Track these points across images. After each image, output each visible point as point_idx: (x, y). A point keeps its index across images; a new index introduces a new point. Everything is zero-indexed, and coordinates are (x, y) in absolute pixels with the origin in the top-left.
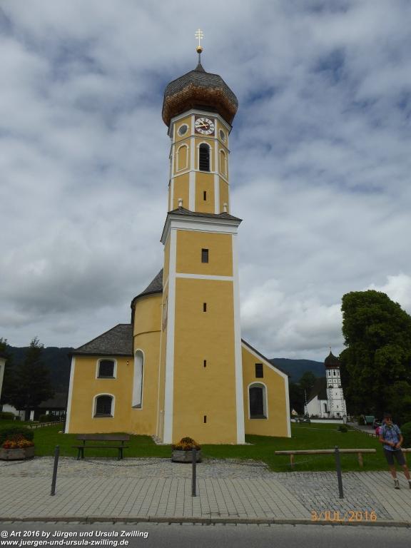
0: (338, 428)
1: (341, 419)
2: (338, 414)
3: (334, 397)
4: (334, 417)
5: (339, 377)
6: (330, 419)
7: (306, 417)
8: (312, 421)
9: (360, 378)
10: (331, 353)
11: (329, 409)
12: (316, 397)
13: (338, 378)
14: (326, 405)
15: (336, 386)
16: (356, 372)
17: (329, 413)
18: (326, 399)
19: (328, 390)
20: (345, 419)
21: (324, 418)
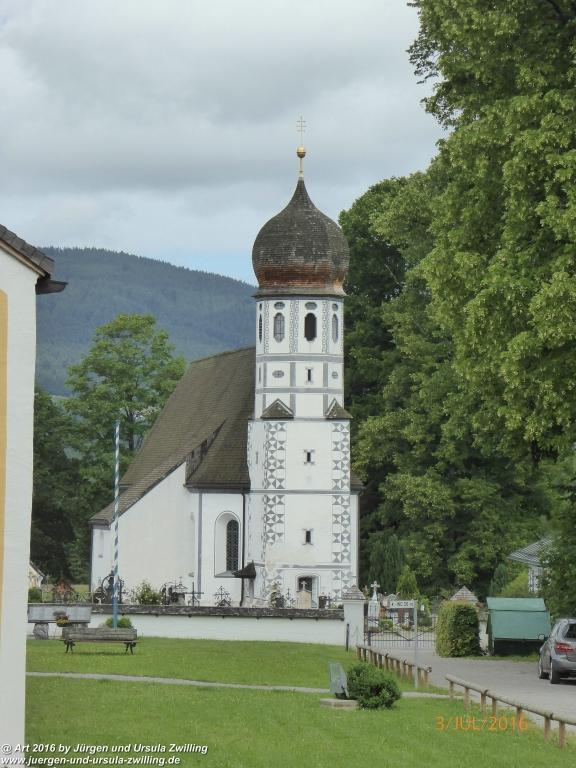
0: (341, 680)
1: (325, 612)
2: (306, 583)
3: (294, 475)
4: (279, 601)
5: (337, 348)
6: (259, 614)
7: (106, 599)
8: (145, 627)
9: (519, 343)
10: (301, 190)
11: (251, 552)
12: (180, 474)
13: (326, 359)
14: (232, 527)
15: (310, 405)
16: (494, 301)
17: (248, 574)
18: (240, 485)
19: (257, 432)
20: (354, 614)
21: (223, 611)
